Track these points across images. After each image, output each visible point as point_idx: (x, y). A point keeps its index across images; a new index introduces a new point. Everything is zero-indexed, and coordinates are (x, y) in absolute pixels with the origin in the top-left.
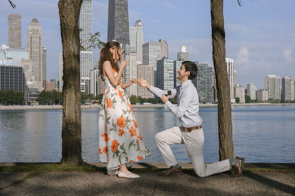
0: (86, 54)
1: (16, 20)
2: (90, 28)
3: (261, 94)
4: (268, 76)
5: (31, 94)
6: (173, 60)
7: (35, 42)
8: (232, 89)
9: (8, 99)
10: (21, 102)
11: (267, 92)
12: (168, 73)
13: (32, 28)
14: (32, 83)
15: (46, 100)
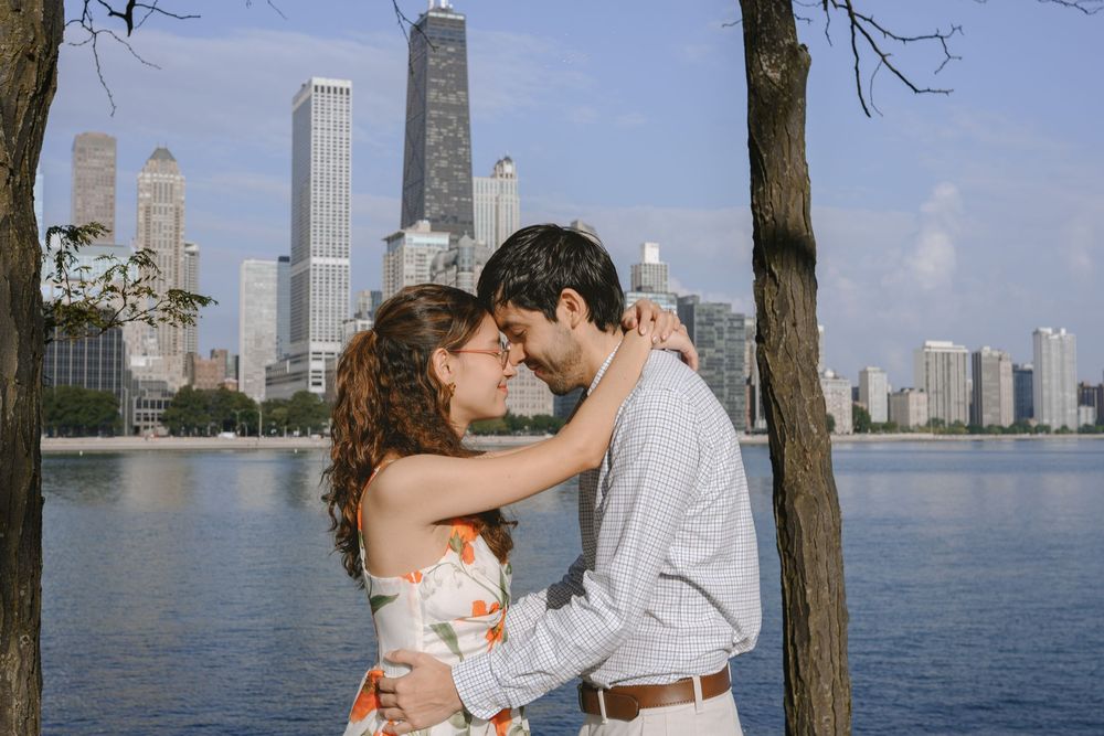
0: (331, 268)
1: (97, 153)
2: (344, 181)
3: (905, 404)
4: (928, 344)
5: (144, 398)
7: (160, 226)
9: (63, 416)
10: (110, 427)
11: (923, 397)
13: (152, 178)
14: (148, 361)
15: (192, 419)
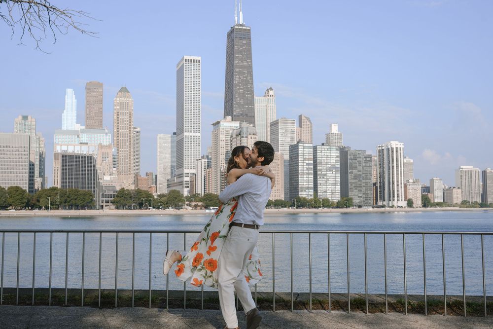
0: (192, 137)
1: (95, 90)
2: (198, 100)
3: (451, 194)
4: (462, 167)
5: (105, 193)
6: (312, 145)
7: (123, 120)
8: (401, 187)
9: (70, 201)
10: (90, 205)
11: (460, 191)
12: (305, 164)
13: (120, 100)
14: (111, 178)
15: (125, 202)
